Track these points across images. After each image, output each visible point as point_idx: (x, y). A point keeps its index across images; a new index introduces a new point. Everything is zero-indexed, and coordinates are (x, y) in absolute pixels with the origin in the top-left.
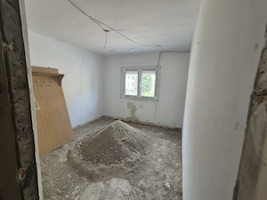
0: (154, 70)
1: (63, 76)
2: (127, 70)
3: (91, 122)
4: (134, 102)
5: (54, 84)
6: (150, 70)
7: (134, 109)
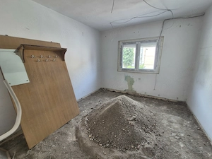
0: (155, 41)
1: (65, 50)
2: (124, 44)
3: (92, 95)
4: (131, 75)
5: (58, 59)
6: (150, 41)
7: (131, 82)
